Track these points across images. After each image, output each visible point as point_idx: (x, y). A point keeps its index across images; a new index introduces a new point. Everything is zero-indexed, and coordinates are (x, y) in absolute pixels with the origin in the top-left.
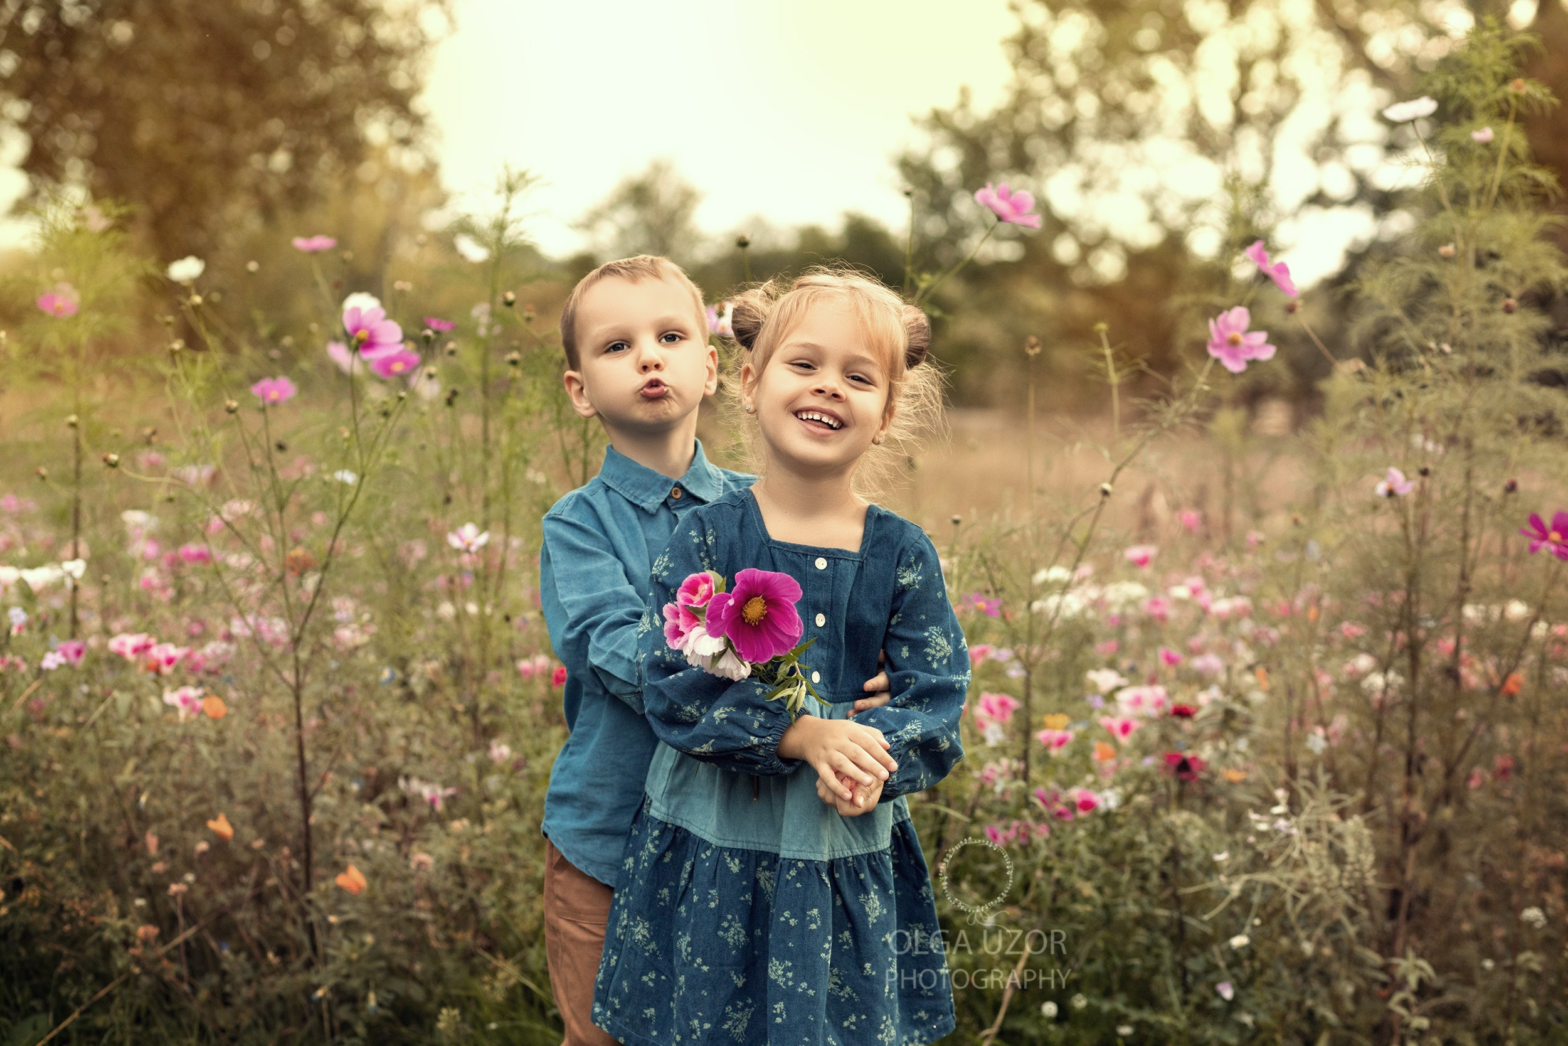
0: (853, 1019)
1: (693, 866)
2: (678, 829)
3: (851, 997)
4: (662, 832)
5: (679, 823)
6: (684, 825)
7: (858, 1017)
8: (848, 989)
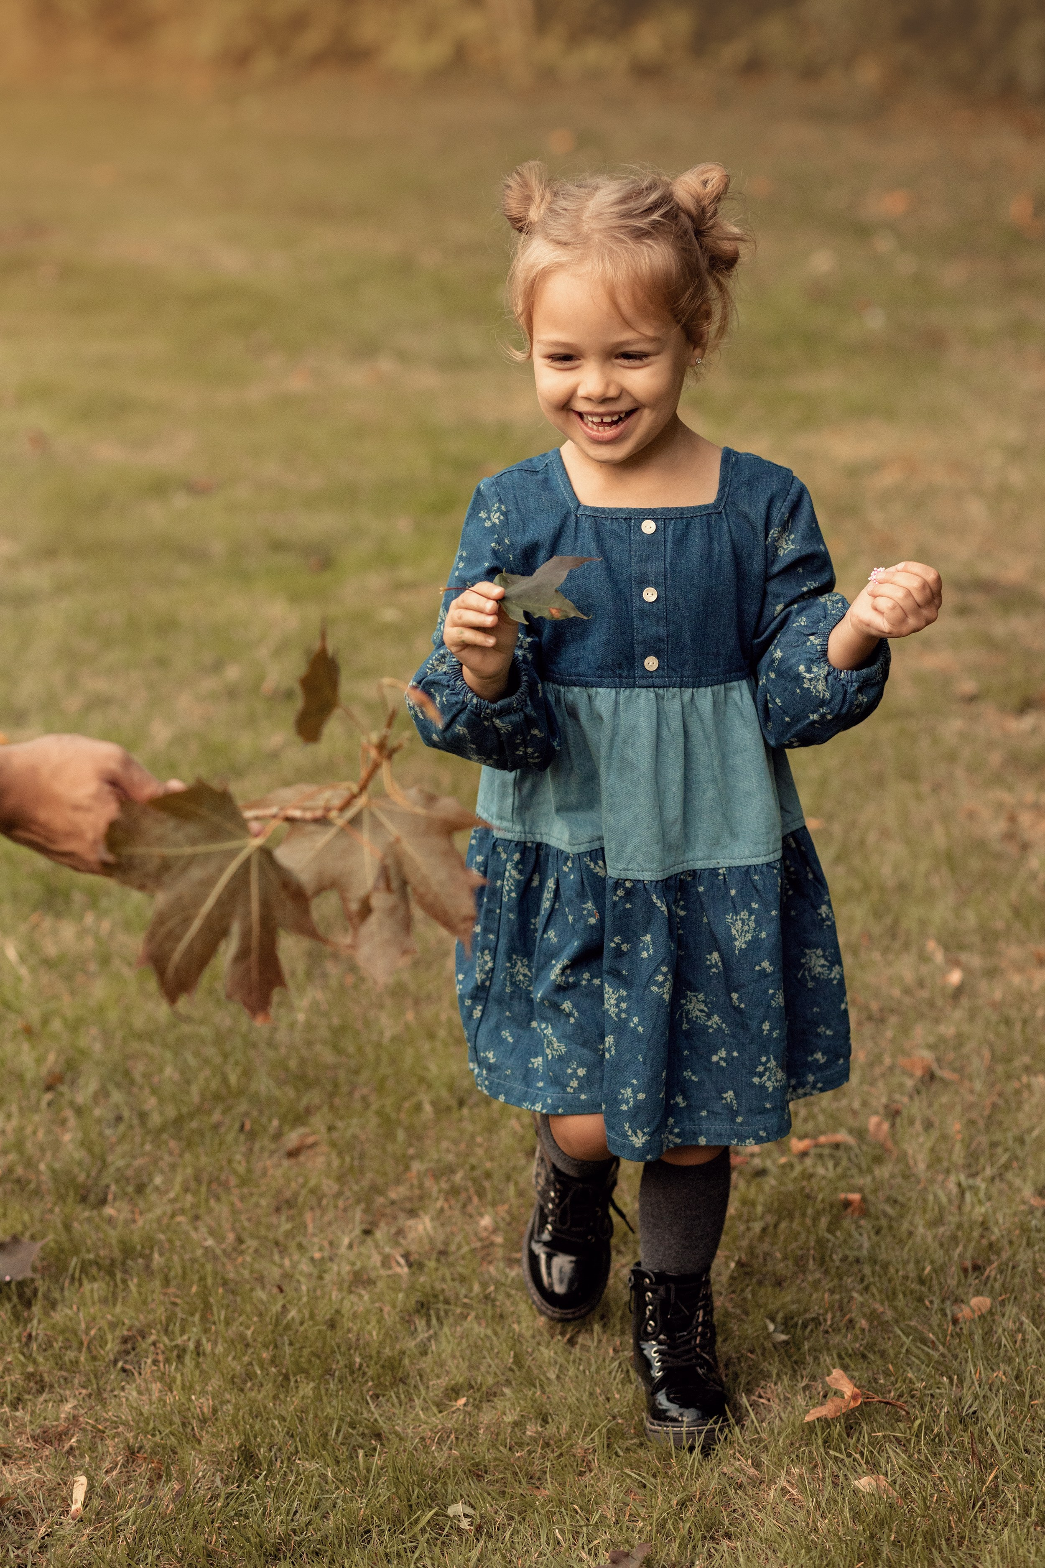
0: (723, 1053)
1: (557, 883)
2: (539, 845)
3: (720, 1029)
4: (523, 854)
5: (538, 839)
6: (545, 840)
7: (729, 1053)
8: (716, 1018)
